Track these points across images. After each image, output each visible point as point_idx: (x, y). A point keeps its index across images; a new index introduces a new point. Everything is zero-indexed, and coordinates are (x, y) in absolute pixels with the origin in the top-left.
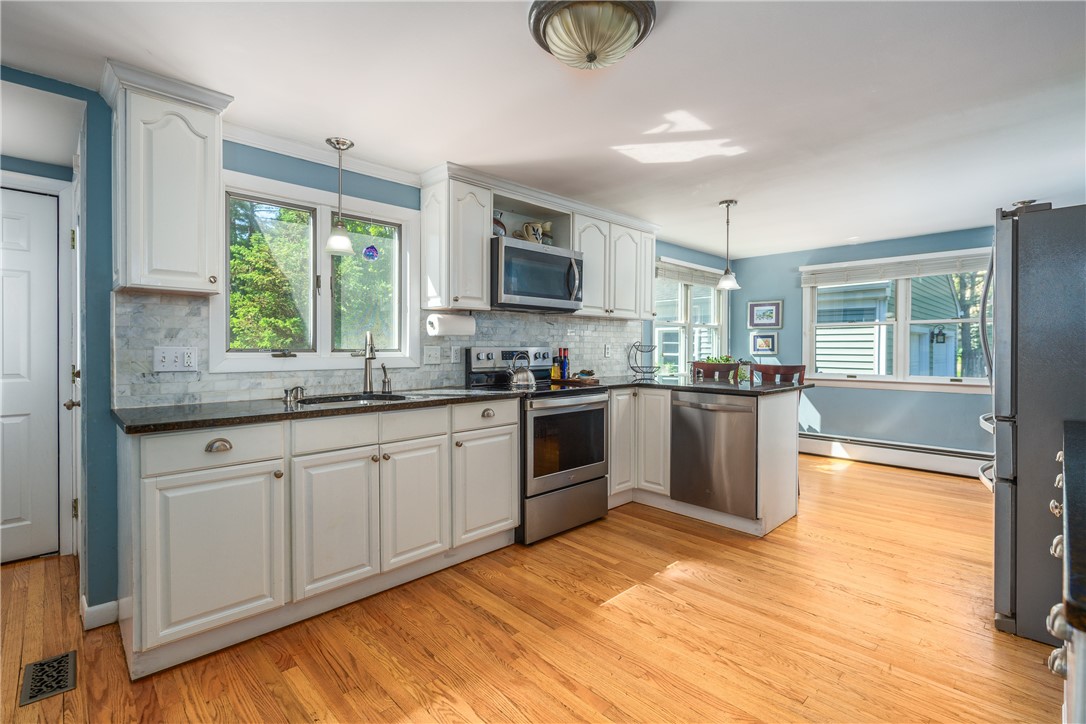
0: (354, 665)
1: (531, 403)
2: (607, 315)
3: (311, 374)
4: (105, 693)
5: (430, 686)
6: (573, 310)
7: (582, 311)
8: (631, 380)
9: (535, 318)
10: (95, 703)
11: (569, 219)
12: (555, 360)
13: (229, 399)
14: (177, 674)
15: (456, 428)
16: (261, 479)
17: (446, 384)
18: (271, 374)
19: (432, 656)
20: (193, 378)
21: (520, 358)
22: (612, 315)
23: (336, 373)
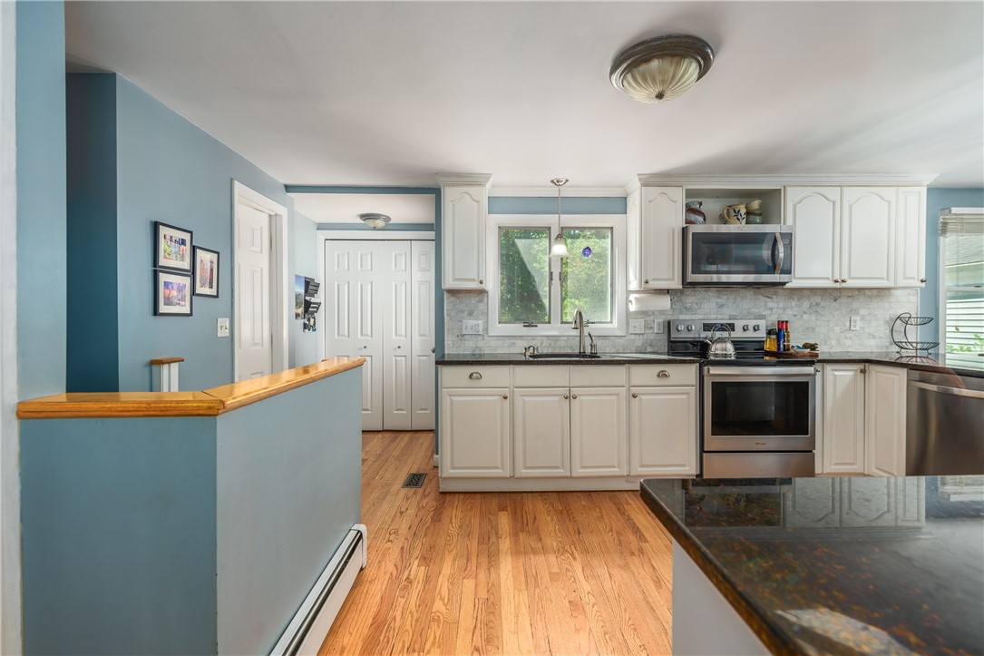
0: (534, 522)
1: (709, 369)
2: (837, 285)
3: (545, 338)
4: (429, 493)
5: (567, 548)
6: (784, 284)
7: (794, 284)
8: (894, 357)
9: (749, 293)
10: (424, 496)
11: (780, 193)
12: (770, 333)
13: (498, 352)
14: (457, 496)
15: (633, 383)
16: (496, 398)
17: (649, 349)
18: (521, 337)
19: (579, 533)
20: (480, 338)
21: (719, 330)
22: (844, 285)
23: (562, 338)
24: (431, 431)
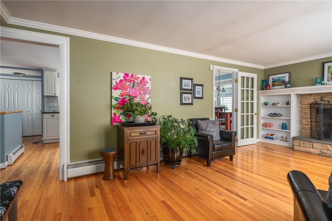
20: (55, 108)
24: (41, 135)
